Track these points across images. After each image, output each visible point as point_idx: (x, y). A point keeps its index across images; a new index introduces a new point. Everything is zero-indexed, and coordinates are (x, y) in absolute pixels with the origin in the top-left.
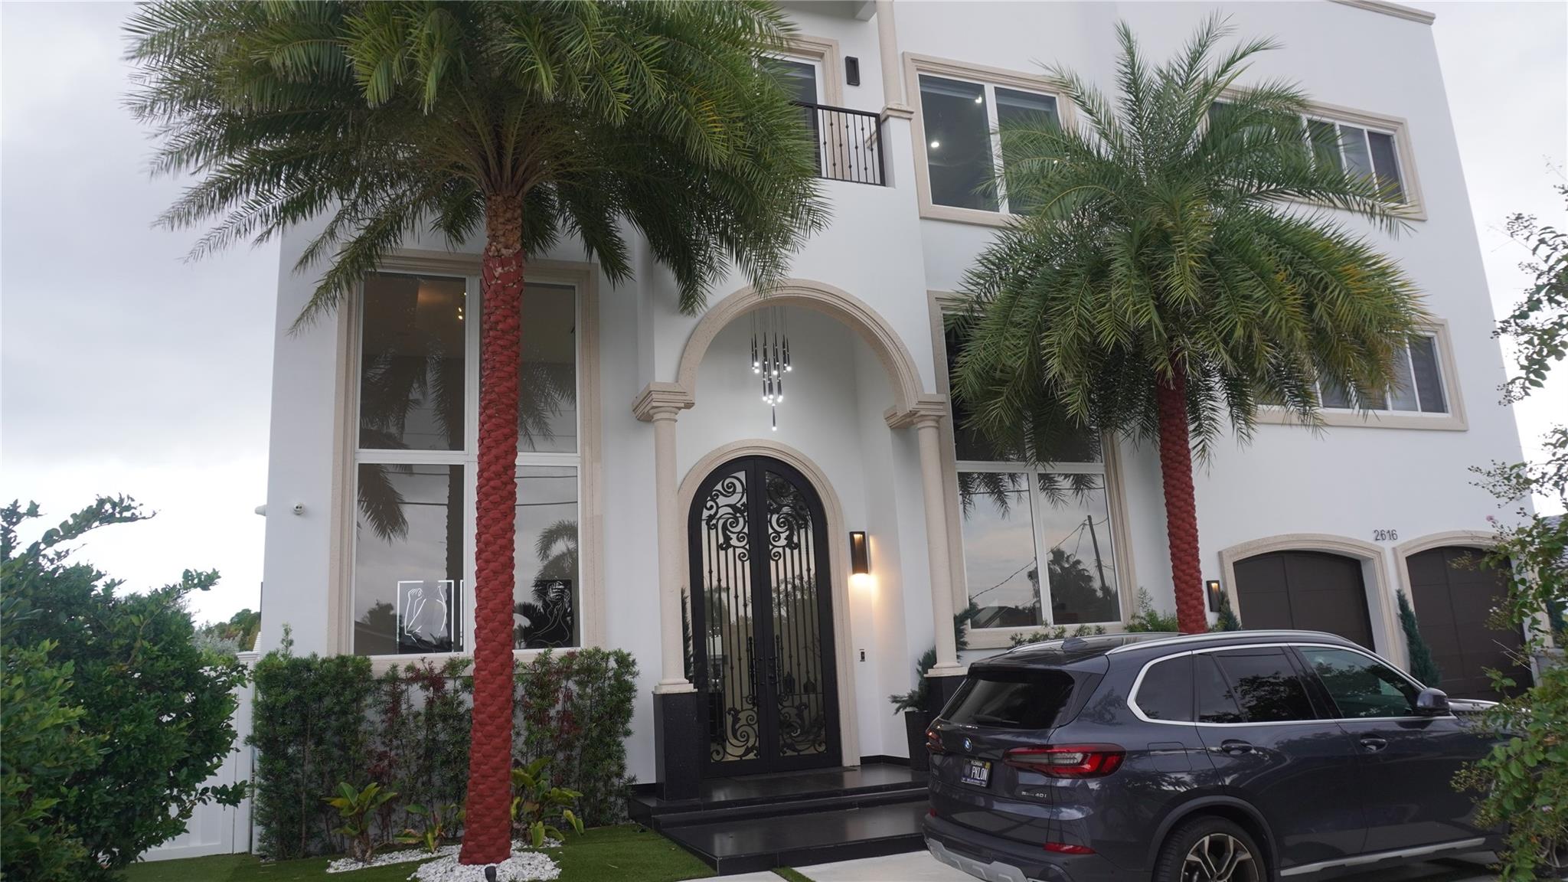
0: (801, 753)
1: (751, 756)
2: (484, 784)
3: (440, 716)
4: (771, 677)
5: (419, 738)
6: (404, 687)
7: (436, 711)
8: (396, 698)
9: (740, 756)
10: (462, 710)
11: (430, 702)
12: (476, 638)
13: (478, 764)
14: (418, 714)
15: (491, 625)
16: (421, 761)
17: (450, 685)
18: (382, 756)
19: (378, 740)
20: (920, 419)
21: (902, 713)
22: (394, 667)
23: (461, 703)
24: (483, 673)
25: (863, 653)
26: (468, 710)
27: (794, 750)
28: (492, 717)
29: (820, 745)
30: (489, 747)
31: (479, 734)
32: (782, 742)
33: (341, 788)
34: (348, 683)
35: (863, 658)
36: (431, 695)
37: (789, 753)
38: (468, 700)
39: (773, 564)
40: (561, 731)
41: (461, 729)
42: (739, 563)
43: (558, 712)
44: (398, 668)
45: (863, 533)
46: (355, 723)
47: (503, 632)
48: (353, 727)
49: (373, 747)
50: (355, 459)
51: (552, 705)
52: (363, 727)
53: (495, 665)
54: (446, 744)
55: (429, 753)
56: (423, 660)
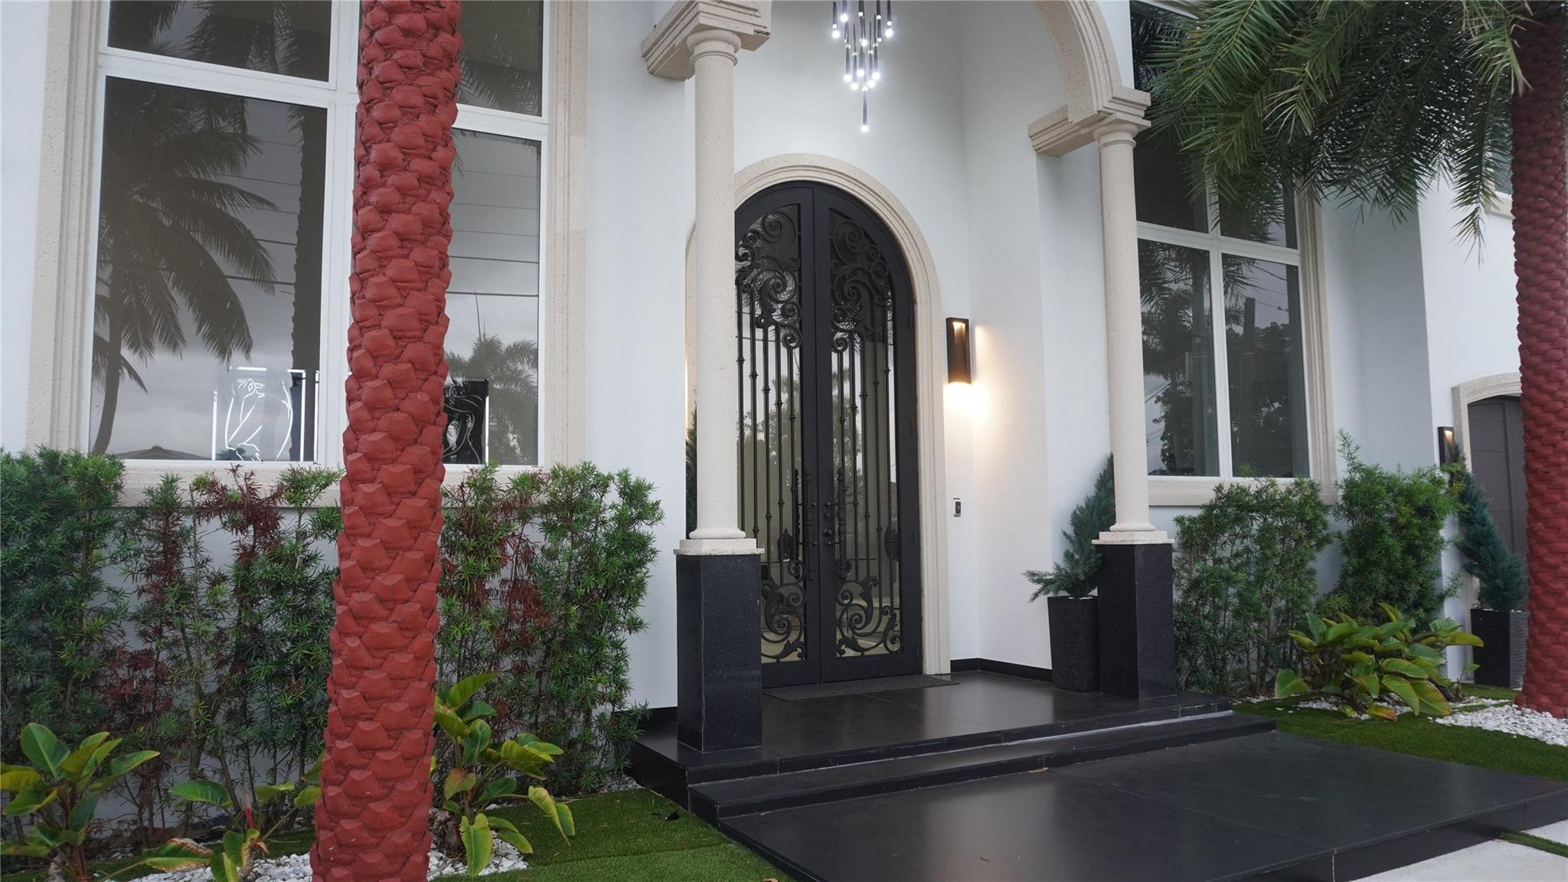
0: (866, 653)
1: (793, 657)
2: (363, 767)
3: (267, 582)
4: (827, 535)
5: (223, 624)
6: (187, 522)
7: (258, 572)
8: (172, 545)
9: (777, 657)
10: (312, 572)
11: (246, 556)
12: (350, 401)
13: (350, 718)
14: (218, 579)
15: (387, 370)
16: (227, 669)
17: (288, 523)
18: (139, 661)
19: (131, 628)
20: (1111, 127)
21: (1043, 600)
22: (170, 483)
23: (310, 559)
24: (368, 488)
25: (958, 504)
26: (325, 574)
27: (857, 648)
28: (389, 600)
29: (893, 643)
30: (378, 676)
31: (353, 643)
32: (839, 636)
33: (30, 734)
34: (61, 508)
35: (958, 511)
36: (249, 541)
37: (850, 653)
38: (327, 553)
39: (834, 356)
40: (510, 619)
41: (310, 612)
42: (784, 351)
43: (504, 582)
44: (179, 484)
45: (966, 321)
46: (75, 594)
47: (420, 389)
48: (69, 602)
49: (119, 643)
50: (97, 66)
51: (494, 570)
52: (100, 600)
53: (398, 469)
54: (278, 639)
55: (243, 657)
56: (234, 471)
